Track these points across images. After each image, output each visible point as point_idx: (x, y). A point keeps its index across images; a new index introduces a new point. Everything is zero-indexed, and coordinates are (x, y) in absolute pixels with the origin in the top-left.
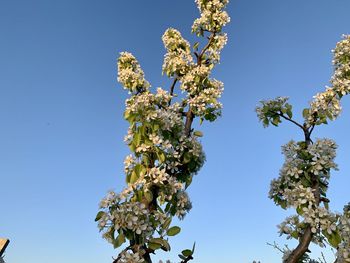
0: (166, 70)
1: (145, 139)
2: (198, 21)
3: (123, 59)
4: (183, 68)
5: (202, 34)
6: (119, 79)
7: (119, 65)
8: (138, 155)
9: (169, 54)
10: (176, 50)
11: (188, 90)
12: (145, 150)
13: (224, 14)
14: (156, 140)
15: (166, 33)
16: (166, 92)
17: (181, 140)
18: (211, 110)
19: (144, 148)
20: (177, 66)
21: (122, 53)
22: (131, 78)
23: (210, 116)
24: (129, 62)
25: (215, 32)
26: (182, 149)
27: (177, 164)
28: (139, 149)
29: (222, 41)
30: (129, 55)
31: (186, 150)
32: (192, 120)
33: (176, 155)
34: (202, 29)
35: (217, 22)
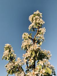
5: (34, 30)
7: (5, 49)
9: (24, 41)
15: (23, 34)
25: (39, 28)
29: (43, 30)
30: (8, 45)
34: (33, 28)
35: (39, 24)
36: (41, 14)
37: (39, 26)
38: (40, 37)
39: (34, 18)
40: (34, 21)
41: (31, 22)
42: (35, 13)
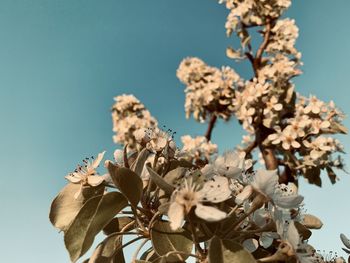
0: (191, 112)
3: (119, 107)
5: (246, 33)
9: (192, 87)
10: (202, 79)
16: (201, 139)
20: (214, 93)
21: (118, 99)
24: (130, 109)
25: (272, 20)
30: (129, 99)
34: (244, 26)
37: (269, 16)
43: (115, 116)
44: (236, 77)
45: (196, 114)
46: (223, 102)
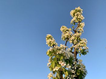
1: (57, 64)
2: (73, 20)
3: (47, 37)
4: (69, 36)
5: (75, 24)
6: (47, 43)
7: (47, 39)
8: (54, 72)
9: (63, 33)
10: (65, 32)
11: (73, 43)
12: (57, 70)
13: (82, 16)
14: (63, 64)
15: (62, 27)
16: (64, 45)
17: (74, 64)
18: (84, 50)
19: (57, 69)
20: (67, 36)
21: (47, 35)
22: (50, 42)
23: (84, 52)
24: (50, 37)
25: (80, 22)
26: (76, 68)
27: (74, 76)
28: (54, 70)
29: (83, 24)
30: (49, 35)
31: (77, 68)
32: (76, 55)
33: (73, 72)
34: (74, 22)
35: (80, 19)
36: (82, 10)
37: (79, 21)
38: (80, 29)
39: (76, 14)
40: (76, 17)
41: (72, 16)
42: (77, 8)
43: (46, 38)
44: (72, 33)
45: (63, 39)
46: (69, 38)
